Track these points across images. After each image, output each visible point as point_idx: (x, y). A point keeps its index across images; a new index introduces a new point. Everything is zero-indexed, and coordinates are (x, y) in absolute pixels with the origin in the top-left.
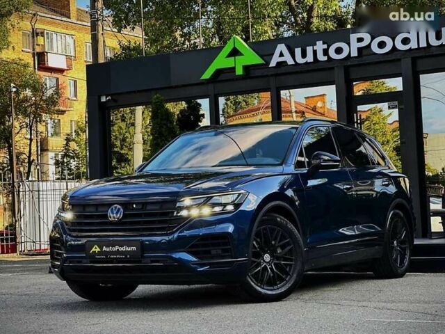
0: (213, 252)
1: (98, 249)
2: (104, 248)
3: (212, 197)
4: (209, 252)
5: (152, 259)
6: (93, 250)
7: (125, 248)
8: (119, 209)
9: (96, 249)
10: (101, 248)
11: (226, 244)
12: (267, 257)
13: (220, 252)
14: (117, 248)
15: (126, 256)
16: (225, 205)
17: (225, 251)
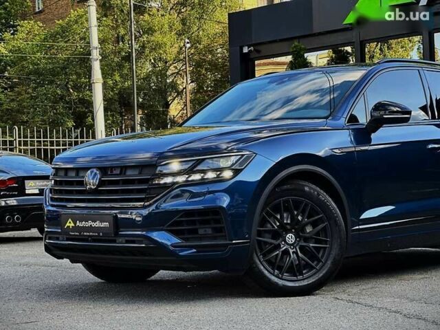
0: (201, 231)
1: (72, 224)
2: (78, 224)
3: (204, 159)
4: (195, 231)
5: (127, 238)
6: (68, 224)
7: (97, 224)
8: (96, 174)
9: (70, 224)
10: (75, 223)
11: (218, 221)
12: (290, 238)
13: (209, 231)
14: (90, 223)
15: (99, 233)
16: (221, 170)
17: (216, 230)
